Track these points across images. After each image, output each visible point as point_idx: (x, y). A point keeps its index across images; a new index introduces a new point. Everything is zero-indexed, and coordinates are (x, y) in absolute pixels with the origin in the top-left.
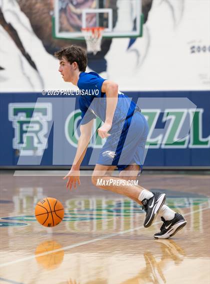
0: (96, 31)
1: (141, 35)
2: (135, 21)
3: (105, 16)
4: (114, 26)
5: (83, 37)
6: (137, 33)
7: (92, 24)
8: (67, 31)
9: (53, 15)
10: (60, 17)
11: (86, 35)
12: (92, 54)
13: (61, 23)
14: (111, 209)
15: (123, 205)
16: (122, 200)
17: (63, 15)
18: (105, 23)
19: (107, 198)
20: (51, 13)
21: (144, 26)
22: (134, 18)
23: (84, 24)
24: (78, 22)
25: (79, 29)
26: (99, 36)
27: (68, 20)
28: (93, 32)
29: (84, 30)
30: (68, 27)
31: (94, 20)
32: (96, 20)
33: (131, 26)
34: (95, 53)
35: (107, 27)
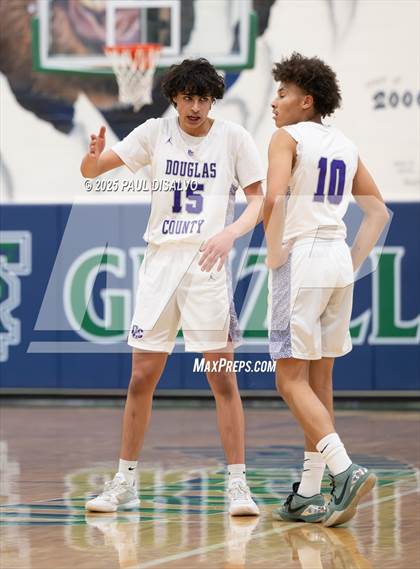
0: (139, 53)
1: (250, 65)
2: (237, 30)
3: (163, 16)
4: (185, 41)
5: (110, 68)
6: (241, 59)
7: (130, 35)
8: (70, 52)
9: (36, 12)
10: (52, 19)
11: (115, 62)
12: (131, 109)
13: (54, 33)
14: (177, 494)
15: (205, 485)
16: (203, 473)
17: (61, 14)
18: (162, 34)
19: (166, 467)
20: (31, 9)
21: (260, 42)
22: (233, 23)
23: (110, 37)
24: (97, 30)
25: (98, 47)
26: (147, 67)
27: (72, 25)
28: (133, 55)
29: (111, 49)
30: (73, 42)
31: (136, 26)
32: (141, 25)
33: (227, 42)
34: (137, 108)
35: (168, 43)
